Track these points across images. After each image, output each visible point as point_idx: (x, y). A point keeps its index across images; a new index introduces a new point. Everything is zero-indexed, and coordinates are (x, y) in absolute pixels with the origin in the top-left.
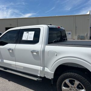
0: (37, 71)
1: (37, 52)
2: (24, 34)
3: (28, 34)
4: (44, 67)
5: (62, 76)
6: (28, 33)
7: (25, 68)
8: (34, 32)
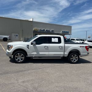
0: (61, 54)
1: (62, 47)
4: (64, 52)
5: (71, 54)
7: (54, 54)
8: (57, 38)
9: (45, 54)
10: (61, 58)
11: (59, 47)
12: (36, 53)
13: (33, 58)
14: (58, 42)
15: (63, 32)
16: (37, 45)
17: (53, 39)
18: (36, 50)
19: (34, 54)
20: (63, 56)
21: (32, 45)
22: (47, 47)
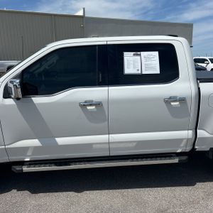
2: (125, 59)
3: (138, 58)
4: (196, 128)
6: (138, 55)
8: (156, 54)
9: (89, 146)
10: (176, 160)
11: (168, 101)
12: (35, 142)
14: (158, 71)
16: (38, 100)
17: (128, 57)
18: (38, 126)
19: (25, 149)
20: (188, 149)
21: (10, 102)
22: (98, 104)
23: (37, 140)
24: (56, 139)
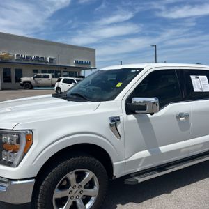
9: (177, 151)
13: (140, 180)
15: (77, 62)
23: (147, 151)
24: (160, 148)
